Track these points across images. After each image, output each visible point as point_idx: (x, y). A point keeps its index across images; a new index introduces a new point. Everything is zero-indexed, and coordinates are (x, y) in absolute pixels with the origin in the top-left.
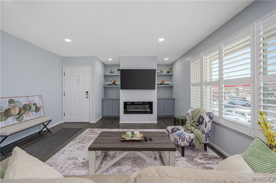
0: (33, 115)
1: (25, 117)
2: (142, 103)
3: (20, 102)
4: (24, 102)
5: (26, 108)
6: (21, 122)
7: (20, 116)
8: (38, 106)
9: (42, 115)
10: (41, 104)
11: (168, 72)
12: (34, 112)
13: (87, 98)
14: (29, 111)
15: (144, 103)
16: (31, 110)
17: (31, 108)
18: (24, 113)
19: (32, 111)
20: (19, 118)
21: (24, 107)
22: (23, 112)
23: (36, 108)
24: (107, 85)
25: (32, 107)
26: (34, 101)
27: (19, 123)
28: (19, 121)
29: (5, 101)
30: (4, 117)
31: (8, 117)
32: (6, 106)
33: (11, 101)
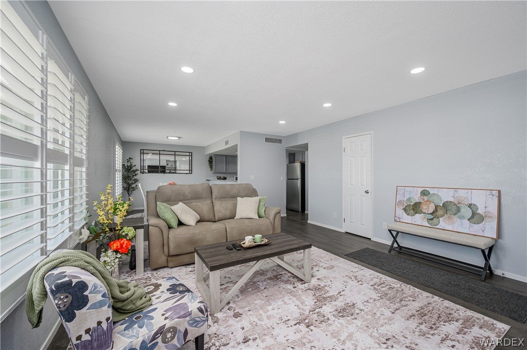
0: (463, 224)
1: (443, 223)
3: (438, 195)
4: (446, 196)
5: (447, 209)
6: (435, 227)
7: (434, 218)
8: (479, 212)
9: (490, 234)
10: (492, 209)
12: (466, 222)
14: (454, 215)
16: (459, 214)
17: (459, 211)
18: (442, 216)
19: (462, 217)
20: (432, 219)
21: (444, 205)
22: (440, 212)
23: (474, 214)
25: (463, 210)
26: (470, 199)
27: (431, 228)
28: (431, 224)
29: (417, 191)
30: (412, 211)
31: (416, 213)
32: (417, 198)
33: (424, 193)
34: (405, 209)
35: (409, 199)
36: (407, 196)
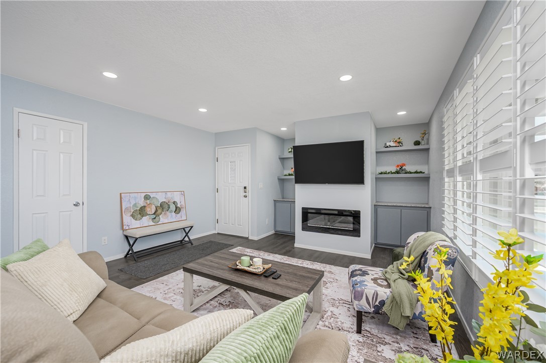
0: (172, 216)
1: (162, 219)
2: (336, 212)
3: (156, 198)
4: (161, 198)
5: (163, 207)
6: (158, 223)
7: (156, 217)
8: (179, 206)
9: (184, 218)
10: (183, 203)
11: (417, 143)
12: (174, 214)
13: (245, 197)
14: (167, 211)
15: (341, 213)
17: (169, 208)
18: (161, 213)
19: (171, 212)
21: (161, 205)
22: (159, 211)
23: (176, 207)
24: (286, 175)
25: (171, 207)
26: (173, 198)
27: (155, 225)
28: (154, 223)
29: (141, 197)
30: (139, 216)
31: (143, 216)
32: (142, 203)
33: (147, 197)
34: (132, 216)
35: (135, 205)
36: (133, 203)
